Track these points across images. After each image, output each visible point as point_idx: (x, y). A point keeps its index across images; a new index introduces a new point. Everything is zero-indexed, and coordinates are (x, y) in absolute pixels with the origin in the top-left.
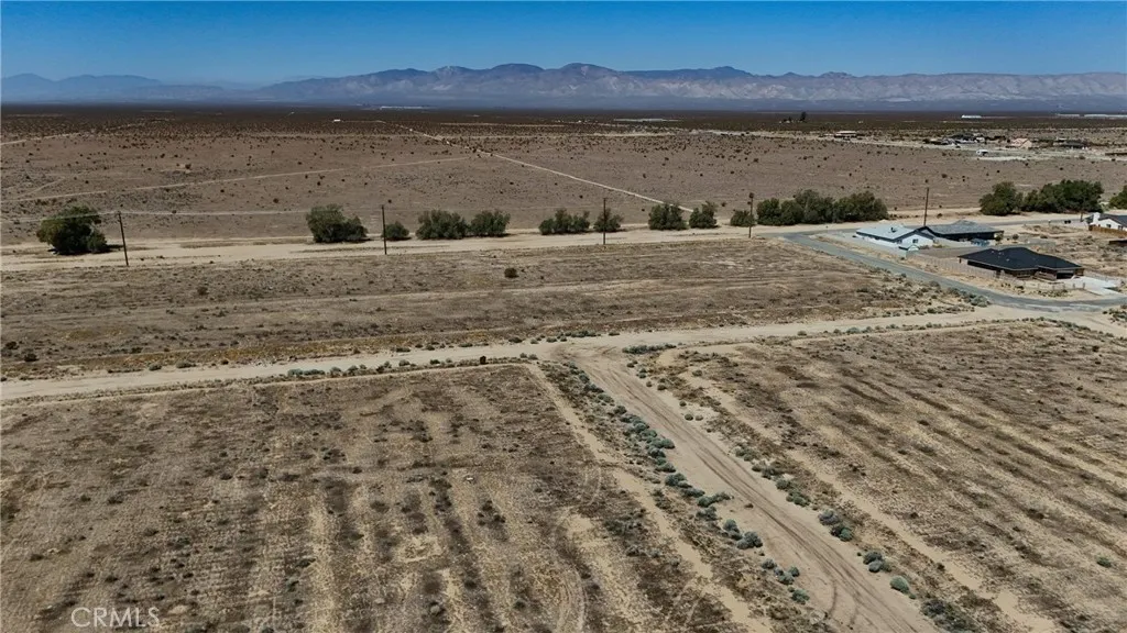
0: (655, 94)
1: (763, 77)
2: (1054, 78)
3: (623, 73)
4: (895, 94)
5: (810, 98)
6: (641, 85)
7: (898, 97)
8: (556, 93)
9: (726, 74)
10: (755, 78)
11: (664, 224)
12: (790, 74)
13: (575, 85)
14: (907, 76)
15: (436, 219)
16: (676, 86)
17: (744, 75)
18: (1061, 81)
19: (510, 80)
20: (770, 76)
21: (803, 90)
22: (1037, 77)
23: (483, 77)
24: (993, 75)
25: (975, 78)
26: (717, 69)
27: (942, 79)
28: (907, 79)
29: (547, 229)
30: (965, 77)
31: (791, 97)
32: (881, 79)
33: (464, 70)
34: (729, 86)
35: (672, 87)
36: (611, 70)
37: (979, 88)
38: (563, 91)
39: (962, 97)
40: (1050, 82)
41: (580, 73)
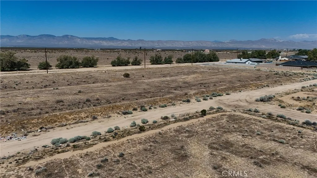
0: (92, 44)
1: (122, 40)
2: (191, 42)
3: (82, 38)
4: (156, 45)
5: (136, 46)
6: (88, 41)
7: (157, 46)
8: (60, 43)
9: (111, 39)
10: (120, 40)
11: (157, 62)
12: (129, 40)
13: (66, 41)
14: (158, 41)
15: (66, 59)
16: (98, 42)
17: (117, 40)
18: (193, 42)
19: (44, 39)
20: (124, 40)
21: (133, 44)
22: (187, 41)
23: (35, 38)
24: (178, 41)
25: (174, 41)
26: (109, 38)
27: (166, 42)
28: (159, 42)
29: (114, 64)
30: (172, 41)
31: (130, 45)
32: (153, 42)
33: (28, 36)
34: (113, 42)
35: (97, 42)
36: (78, 37)
37: (175, 44)
38: (63, 43)
39: (172, 46)
40: (190, 43)
41: (68, 38)
